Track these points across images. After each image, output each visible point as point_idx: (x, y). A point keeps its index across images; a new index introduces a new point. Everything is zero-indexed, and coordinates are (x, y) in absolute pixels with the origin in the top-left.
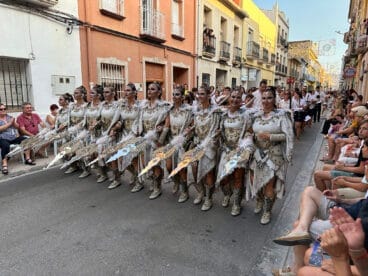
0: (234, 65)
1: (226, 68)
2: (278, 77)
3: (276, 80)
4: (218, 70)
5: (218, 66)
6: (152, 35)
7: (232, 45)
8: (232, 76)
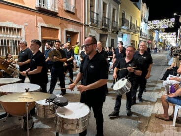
0: (113, 32)
1: (107, 33)
2: (141, 39)
3: (140, 41)
4: (101, 34)
5: (101, 32)
8: (111, 38)
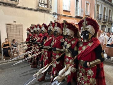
0: (109, 24)
1: (106, 25)
4: (102, 25)
6: (78, 16)
7: (108, 17)
8: (108, 27)
